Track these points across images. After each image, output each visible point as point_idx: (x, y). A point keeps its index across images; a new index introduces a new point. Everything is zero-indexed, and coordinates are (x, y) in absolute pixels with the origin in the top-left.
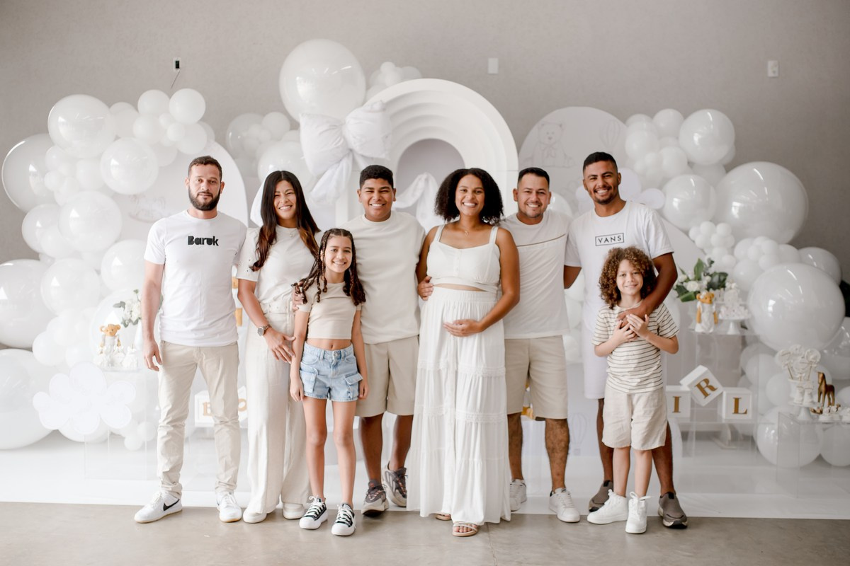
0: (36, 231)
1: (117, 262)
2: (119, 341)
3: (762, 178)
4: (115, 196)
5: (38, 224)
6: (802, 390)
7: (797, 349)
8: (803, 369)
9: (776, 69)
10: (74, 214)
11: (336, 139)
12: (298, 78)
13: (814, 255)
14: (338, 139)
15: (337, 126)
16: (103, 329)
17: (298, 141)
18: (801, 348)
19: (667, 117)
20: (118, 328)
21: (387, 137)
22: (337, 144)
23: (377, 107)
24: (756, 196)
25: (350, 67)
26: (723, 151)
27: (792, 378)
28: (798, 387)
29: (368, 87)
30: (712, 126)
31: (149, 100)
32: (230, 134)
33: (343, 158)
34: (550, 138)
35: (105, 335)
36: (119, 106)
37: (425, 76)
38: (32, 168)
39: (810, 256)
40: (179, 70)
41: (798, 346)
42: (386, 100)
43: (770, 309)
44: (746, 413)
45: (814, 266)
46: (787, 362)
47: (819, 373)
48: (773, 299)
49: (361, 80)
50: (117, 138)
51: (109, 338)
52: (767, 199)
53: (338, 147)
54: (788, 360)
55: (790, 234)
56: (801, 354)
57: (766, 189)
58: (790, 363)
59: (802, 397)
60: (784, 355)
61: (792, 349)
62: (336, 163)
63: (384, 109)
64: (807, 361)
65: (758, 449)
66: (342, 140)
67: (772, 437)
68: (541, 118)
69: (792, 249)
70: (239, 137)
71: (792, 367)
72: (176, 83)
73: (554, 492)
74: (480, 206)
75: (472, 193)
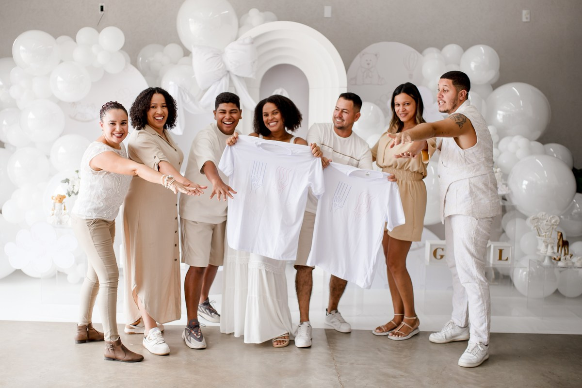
0: (3, 128)
1: (62, 150)
2: (65, 207)
3: (518, 94)
4: (60, 103)
5: (5, 123)
6: (546, 244)
7: (543, 215)
8: (547, 229)
9: (528, 16)
10: (31, 115)
11: (218, 64)
12: (190, 20)
13: (553, 148)
14: (220, 64)
15: (219, 55)
16: (54, 198)
17: (191, 64)
18: (546, 214)
19: (452, 50)
20: (64, 197)
21: (254, 62)
22: (219, 67)
23: (247, 41)
24: (514, 106)
25: (227, 12)
26: (491, 75)
27: (539, 235)
28: (544, 242)
29: (240, 26)
30: (484, 57)
31: (84, 34)
32: (140, 59)
33: (223, 77)
34: (368, 64)
35: (55, 203)
36: (62, 38)
37: (279, 19)
39: (552, 150)
40: (103, 12)
41: (544, 213)
42: (253, 35)
43: (524, 187)
44: (507, 260)
45: (554, 156)
46: (536, 225)
47: (558, 232)
48: (526, 180)
49: (235, 21)
50: (61, 62)
51: (58, 205)
52: (522, 109)
53: (219, 70)
54: (537, 223)
55: (538, 134)
56: (546, 219)
57: (521, 102)
58: (538, 225)
59: (546, 249)
60: (534, 219)
61: (540, 215)
62: (218, 81)
63: (252, 43)
64: (550, 224)
65: (514, 285)
66: (223, 64)
67: (524, 277)
68: (362, 49)
69: (539, 144)
70: (147, 61)
71: (539, 228)
72: (101, 21)
73: (330, 313)
74: (280, 123)
75: (271, 115)
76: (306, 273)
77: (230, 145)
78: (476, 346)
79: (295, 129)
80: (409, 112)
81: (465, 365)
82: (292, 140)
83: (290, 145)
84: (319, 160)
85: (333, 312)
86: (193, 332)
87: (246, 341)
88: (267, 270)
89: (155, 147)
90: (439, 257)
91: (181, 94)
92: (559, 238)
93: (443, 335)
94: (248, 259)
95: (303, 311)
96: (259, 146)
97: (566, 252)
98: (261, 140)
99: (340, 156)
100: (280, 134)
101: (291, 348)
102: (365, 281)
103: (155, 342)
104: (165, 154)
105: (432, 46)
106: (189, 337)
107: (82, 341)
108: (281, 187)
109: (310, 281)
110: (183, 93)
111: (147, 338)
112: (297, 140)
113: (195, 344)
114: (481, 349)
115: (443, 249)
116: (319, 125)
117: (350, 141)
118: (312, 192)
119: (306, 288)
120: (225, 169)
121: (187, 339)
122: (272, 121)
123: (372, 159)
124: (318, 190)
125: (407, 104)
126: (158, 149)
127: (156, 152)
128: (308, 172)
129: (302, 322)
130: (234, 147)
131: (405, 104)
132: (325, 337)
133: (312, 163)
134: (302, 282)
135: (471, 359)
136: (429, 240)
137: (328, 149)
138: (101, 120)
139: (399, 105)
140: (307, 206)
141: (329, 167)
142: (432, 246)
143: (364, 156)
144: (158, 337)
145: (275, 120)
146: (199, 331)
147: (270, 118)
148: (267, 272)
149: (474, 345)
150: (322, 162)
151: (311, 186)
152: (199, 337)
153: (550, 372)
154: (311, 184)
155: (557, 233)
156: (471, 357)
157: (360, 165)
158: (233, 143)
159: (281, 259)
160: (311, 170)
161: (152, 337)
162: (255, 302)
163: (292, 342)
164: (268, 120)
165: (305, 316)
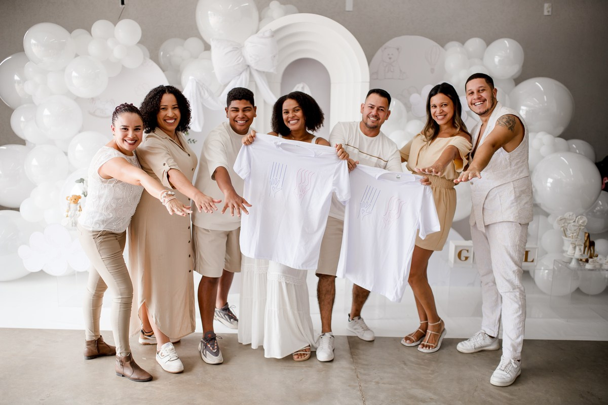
0: (20, 123)
1: (79, 147)
2: (80, 207)
3: (542, 89)
4: (77, 99)
5: (22, 119)
6: (574, 245)
7: (570, 216)
8: (575, 230)
9: (550, 9)
10: (46, 112)
11: (238, 58)
12: (209, 12)
13: (576, 144)
14: (239, 58)
15: (238, 48)
16: (69, 199)
17: (210, 59)
18: (573, 214)
19: (474, 43)
20: (79, 197)
21: (274, 57)
22: (237, 62)
23: (268, 34)
24: (538, 102)
25: (247, 4)
26: (514, 69)
27: (566, 236)
28: (572, 243)
29: (260, 19)
30: (508, 51)
31: (99, 27)
32: (162, 53)
33: (243, 72)
34: (390, 58)
35: (70, 203)
36: (78, 32)
37: (301, 11)
38: (16, 78)
39: (574, 146)
40: (124, 6)
41: (571, 213)
42: (274, 29)
43: (549, 185)
44: (533, 261)
45: (576, 153)
46: (563, 225)
47: (586, 233)
48: (551, 178)
49: (255, 14)
50: (77, 56)
51: (73, 205)
52: (546, 104)
53: (238, 64)
54: (564, 223)
55: (560, 130)
56: (573, 219)
57: (545, 97)
58: (565, 226)
59: (573, 251)
60: (560, 220)
61: (567, 215)
62: (238, 76)
63: (273, 36)
64: (577, 225)
65: (534, 282)
66: (242, 59)
67: (546, 275)
68: (384, 43)
69: (561, 140)
70: (168, 55)
71: (566, 229)
72: (122, 14)
73: (353, 320)
74: (302, 121)
75: (292, 112)
76: (329, 282)
77: (247, 145)
78: (510, 363)
79: (316, 128)
80: (447, 114)
81: (497, 384)
82: (314, 140)
83: (311, 146)
84: (345, 163)
85: (356, 318)
86: (209, 346)
87: (266, 356)
88: (288, 282)
89: (164, 153)
90: (464, 259)
91: (199, 90)
92: (586, 239)
93: (472, 344)
94: (267, 268)
95: (325, 321)
96: (278, 146)
97: (592, 252)
98: (280, 139)
99: (366, 157)
100: (301, 134)
101: (313, 362)
102: (394, 294)
103: (168, 358)
104: (175, 160)
105: (452, 40)
106: (205, 351)
107: (92, 356)
108: (303, 192)
109: (332, 290)
110: (201, 89)
111: (160, 354)
112: (319, 141)
113: (210, 359)
114: (515, 366)
115: (468, 251)
116: (344, 124)
117: (378, 141)
118: (337, 198)
119: (329, 297)
120: (240, 171)
121: (203, 353)
122: (293, 118)
123: (401, 160)
124: (343, 196)
125: (445, 105)
126: (168, 155)
127: (166, 159)
128: (333, 176)
129: (324, 332)
130: (250, 147)
131: (442, 106)
132: (347, 346)
133: (337, 166)
134: (324, 290)
135: (505, 377)
136: (454, 242)
137: (353, 150)
138: (113, 123)
139: (435, 107)
140: (331, 211)
141: (355, 170)
142: (456, 247)
143: (393, 157)
144: (170, 353)
145: (296, 118)
146: (216, 344)
147: (290, 115)
148: (287, 284)
149: (507, 362)
150: (348, 165)
151: (336, 191)
152: (216, 350)
153: (589, 393)
154: (335, 189)
155: (584, 233)
156: (504, 375)
157: (388, 167)
158: (250, 142)
159: (301, 269)
160: (336, 173)
161: (165, 354)
162: (275, 315)
163: (313, 354)
164: (288, 118)
165: (327, 326)
